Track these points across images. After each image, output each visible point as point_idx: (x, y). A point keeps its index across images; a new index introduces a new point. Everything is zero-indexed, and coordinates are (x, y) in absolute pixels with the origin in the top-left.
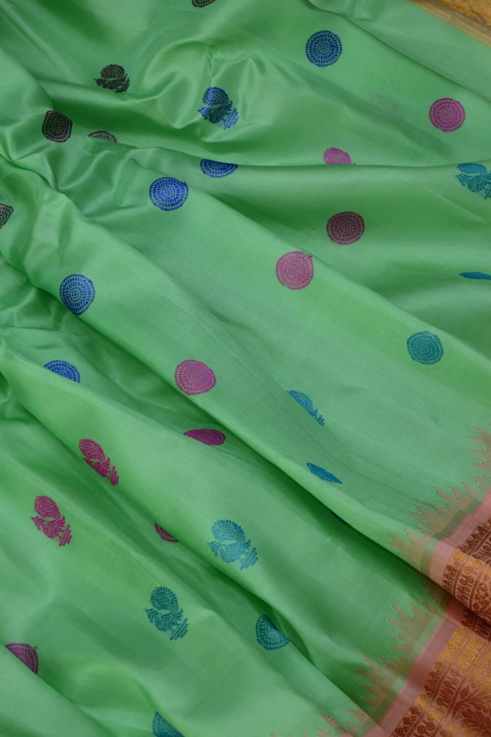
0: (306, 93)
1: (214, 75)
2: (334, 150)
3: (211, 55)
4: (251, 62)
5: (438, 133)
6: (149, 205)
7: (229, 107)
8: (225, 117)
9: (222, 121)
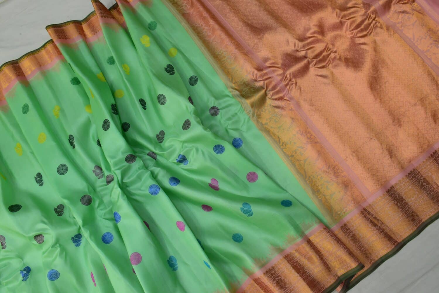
0: (208, 164)
1: (183, 150)
2: (214, 179)
3: (184, 144)
4: (194, 149)
5: (247, 182)
6: (147, 192)
7: (186, 160)
8: (185, 162)
9: (183, 163)
